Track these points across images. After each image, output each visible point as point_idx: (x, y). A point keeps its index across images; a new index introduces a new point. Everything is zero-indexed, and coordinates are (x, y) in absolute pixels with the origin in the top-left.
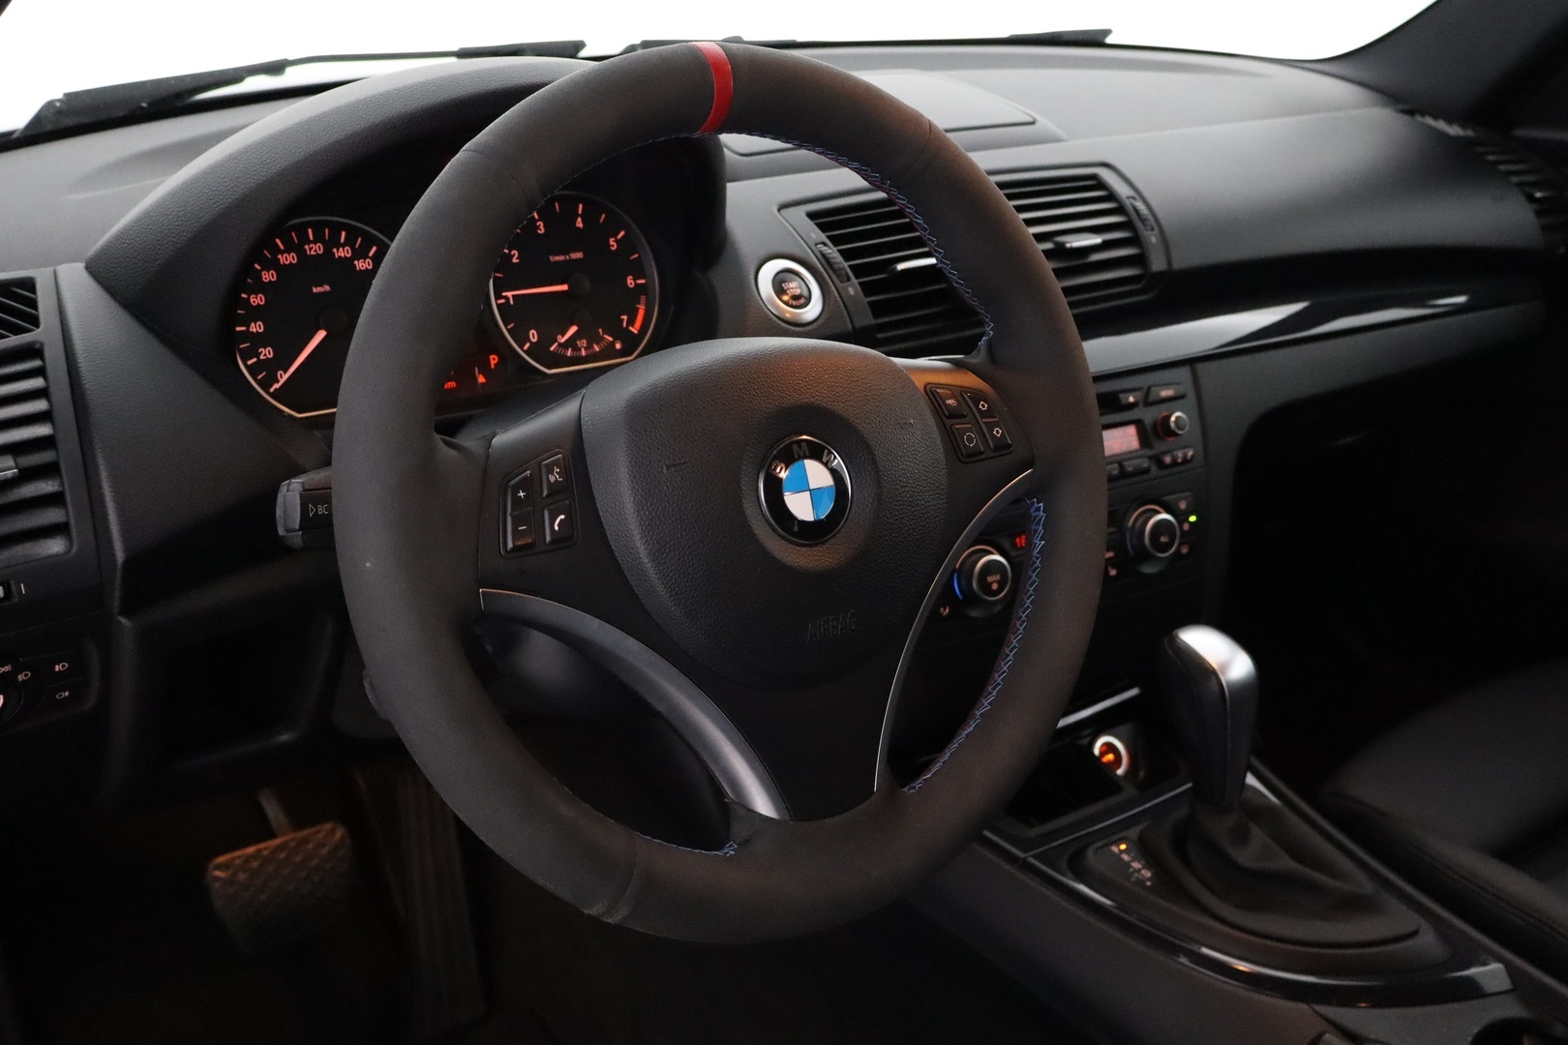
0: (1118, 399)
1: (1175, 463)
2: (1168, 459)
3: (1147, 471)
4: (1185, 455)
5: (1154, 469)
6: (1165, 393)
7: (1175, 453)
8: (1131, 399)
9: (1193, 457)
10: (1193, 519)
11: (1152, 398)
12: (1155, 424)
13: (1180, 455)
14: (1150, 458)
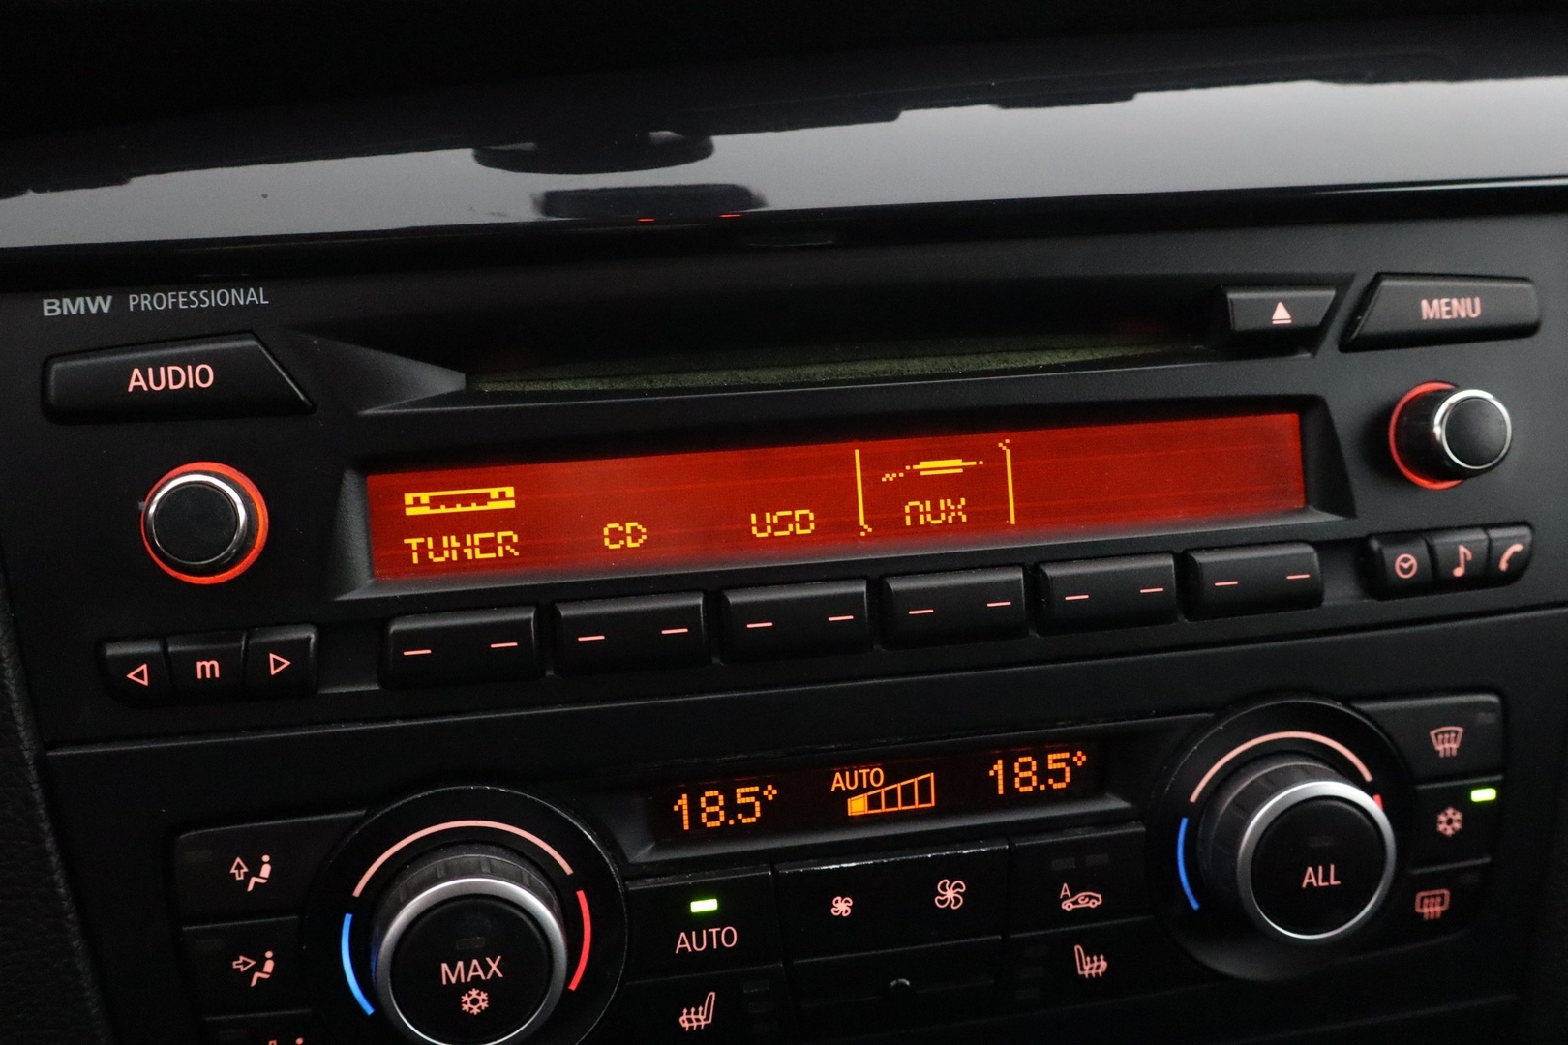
0: (1224, 307)
1: (1435, 579)
2: (1406, 563)
3: (1309, 597)
4: (1491, 554)
5: (1341, 592)
6: (1435, 310)
7: (1441, 542)
8: (1281, 316)
9: (1520, 564)
10: (1484, 795)
11: (1377, 320)
12: (1377, 424)
13: (1464, 550)
14: (1325, 547)
